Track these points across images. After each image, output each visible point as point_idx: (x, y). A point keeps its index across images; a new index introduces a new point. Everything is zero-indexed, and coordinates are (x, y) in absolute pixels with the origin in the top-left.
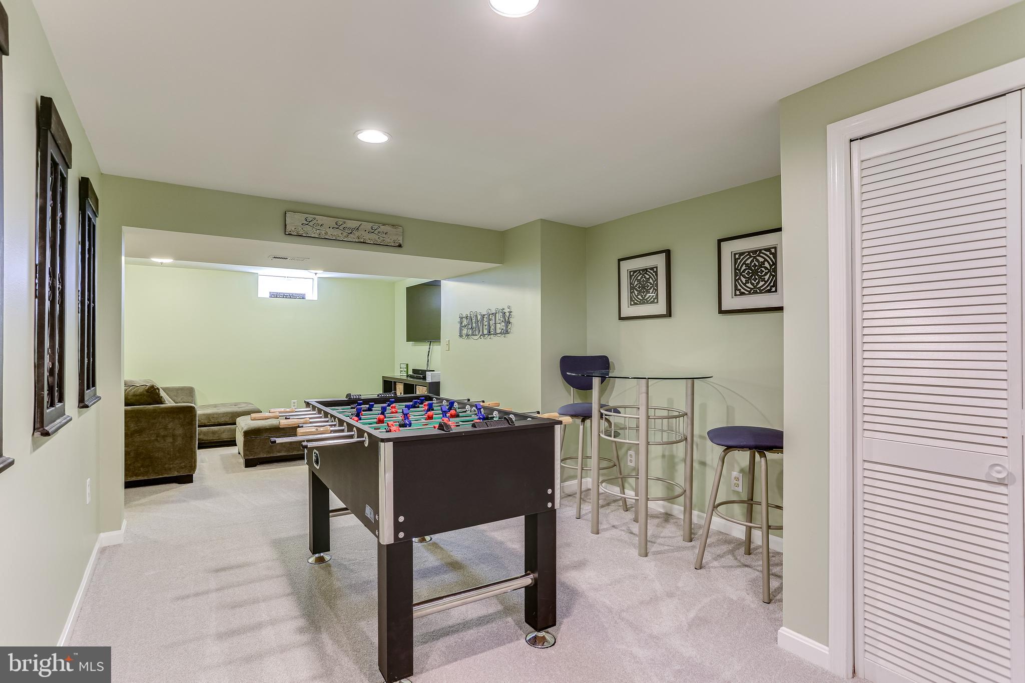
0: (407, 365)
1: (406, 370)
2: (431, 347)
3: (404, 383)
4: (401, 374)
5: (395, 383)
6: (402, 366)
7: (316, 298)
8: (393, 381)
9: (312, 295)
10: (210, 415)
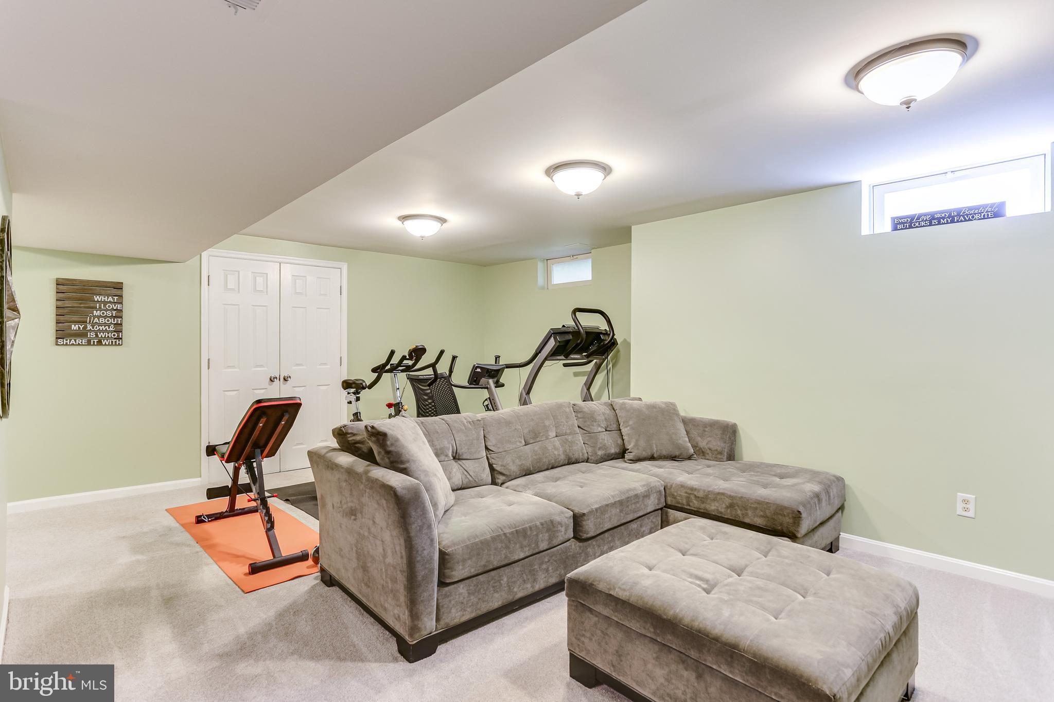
7: (1049, 207)
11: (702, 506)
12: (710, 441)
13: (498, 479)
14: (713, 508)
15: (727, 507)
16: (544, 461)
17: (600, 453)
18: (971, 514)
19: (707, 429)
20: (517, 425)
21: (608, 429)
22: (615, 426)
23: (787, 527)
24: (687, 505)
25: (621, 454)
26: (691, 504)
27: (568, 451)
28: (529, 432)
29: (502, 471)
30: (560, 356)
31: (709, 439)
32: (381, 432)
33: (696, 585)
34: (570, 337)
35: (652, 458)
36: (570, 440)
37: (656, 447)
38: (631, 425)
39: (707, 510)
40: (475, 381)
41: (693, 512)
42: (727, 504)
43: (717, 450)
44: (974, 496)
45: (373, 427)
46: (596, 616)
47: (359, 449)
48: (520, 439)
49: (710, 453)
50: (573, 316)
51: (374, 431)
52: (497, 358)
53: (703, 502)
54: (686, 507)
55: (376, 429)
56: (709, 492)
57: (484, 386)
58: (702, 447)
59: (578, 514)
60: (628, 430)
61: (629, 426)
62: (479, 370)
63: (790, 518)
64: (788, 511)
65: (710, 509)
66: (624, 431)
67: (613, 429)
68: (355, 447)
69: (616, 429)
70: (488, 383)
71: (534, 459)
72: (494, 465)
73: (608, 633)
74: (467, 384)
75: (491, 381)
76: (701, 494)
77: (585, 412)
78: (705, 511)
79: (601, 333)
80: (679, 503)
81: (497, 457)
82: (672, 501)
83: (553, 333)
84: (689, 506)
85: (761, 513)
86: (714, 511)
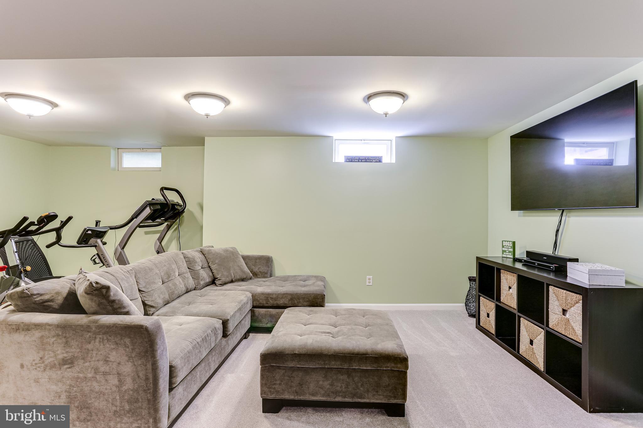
0: (514, 243)
1: (512, 250)
2: (563, 218)
3: (518, 274)
4: (504, 256)
5: (499, 271)
6: (505, 244)
7: (394, 161)
8: (496, 266)
9: (389, 158)
10: (269, 294)
11: (275, 302)
12: (260, 267)
13: (149, 311)
14: (281, 302)
15: (289, 300)
16: (176, 293)
17: (202, 283)
18: (371, 284)
19: (257, 261)
20: (157, 270)
21: (203, 267)
22: (206, 265)
23: (320, 304)
24: (266, 304)
25: (213, 282)
26: (268, 303)
27: (187, 284)
28: (165, 275)
29: (153, 304)
30: (149, 220)
31: (259, 266)
32: (105, 286)
33: (328, 336)
34: (159, 207)
35: (232, 282)
36: (186, 277)
37: (234, 275)
38: (217, 263)
39: (278, 304)
40: (85, 241)
41: (269, 307)
42: (289, 299)
43: (264, 272)
44: (372, 277)
45: (97, 283)
46: (284, 369)
47: (49, 307)
48: (159, 280)
49: (260, 274)
50: (162, 192)
51: (99, 286)
52: (97, 223)
53: (276, 300)
54: (265, 305)
55: (100, 284)
56: (278, 294)
57: (93, 244)
58: (255, 271)
59: (224, 320)
60: (216, 266)
61: (216, 264)
62: (90, 232)
63: (321, 299)
64: (320, 296)
65: (279, 303)
66: (213, 267)
67: (206, 267)
68: (44, 305)
69: (207, 266)
70: (96, 242)
71: (170, 292)
72: (146, 302)
73: (293, 376)
74: (76, 244)
75: (99, 241)
76: (274, 296)
77: (189, 257)
78: (278, 305)
79: (176, 205)
80: (260, 304)
81: (148, 295)
82: (256, 303)
83: (148, 204)
84: (268, 304)
85: (307, 300)
86: (282, 304)
